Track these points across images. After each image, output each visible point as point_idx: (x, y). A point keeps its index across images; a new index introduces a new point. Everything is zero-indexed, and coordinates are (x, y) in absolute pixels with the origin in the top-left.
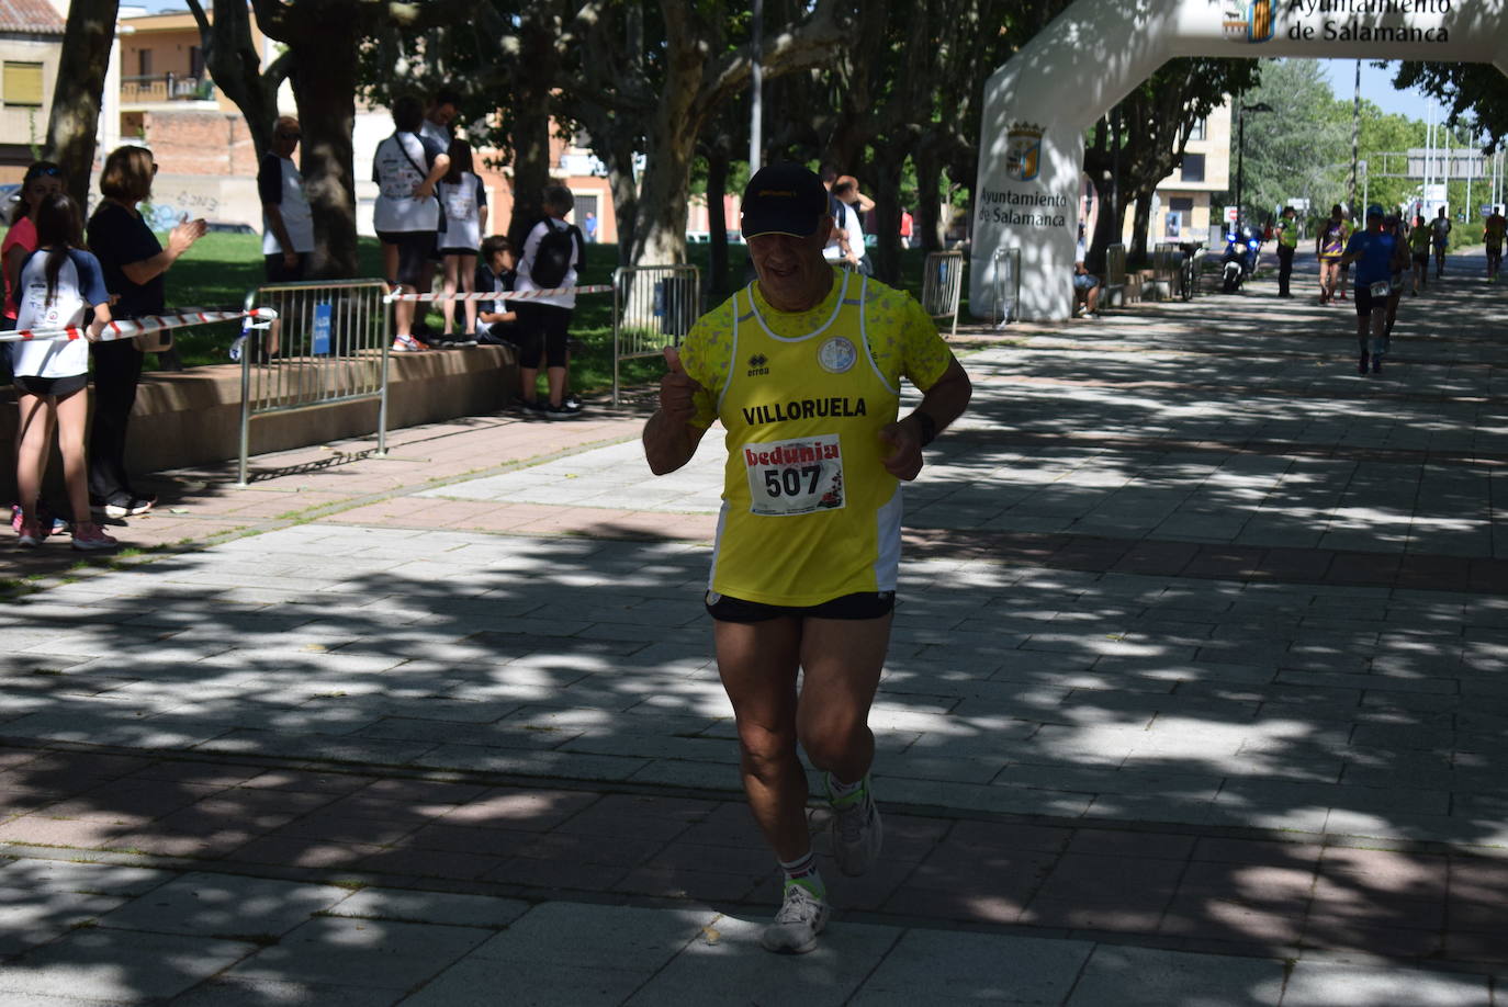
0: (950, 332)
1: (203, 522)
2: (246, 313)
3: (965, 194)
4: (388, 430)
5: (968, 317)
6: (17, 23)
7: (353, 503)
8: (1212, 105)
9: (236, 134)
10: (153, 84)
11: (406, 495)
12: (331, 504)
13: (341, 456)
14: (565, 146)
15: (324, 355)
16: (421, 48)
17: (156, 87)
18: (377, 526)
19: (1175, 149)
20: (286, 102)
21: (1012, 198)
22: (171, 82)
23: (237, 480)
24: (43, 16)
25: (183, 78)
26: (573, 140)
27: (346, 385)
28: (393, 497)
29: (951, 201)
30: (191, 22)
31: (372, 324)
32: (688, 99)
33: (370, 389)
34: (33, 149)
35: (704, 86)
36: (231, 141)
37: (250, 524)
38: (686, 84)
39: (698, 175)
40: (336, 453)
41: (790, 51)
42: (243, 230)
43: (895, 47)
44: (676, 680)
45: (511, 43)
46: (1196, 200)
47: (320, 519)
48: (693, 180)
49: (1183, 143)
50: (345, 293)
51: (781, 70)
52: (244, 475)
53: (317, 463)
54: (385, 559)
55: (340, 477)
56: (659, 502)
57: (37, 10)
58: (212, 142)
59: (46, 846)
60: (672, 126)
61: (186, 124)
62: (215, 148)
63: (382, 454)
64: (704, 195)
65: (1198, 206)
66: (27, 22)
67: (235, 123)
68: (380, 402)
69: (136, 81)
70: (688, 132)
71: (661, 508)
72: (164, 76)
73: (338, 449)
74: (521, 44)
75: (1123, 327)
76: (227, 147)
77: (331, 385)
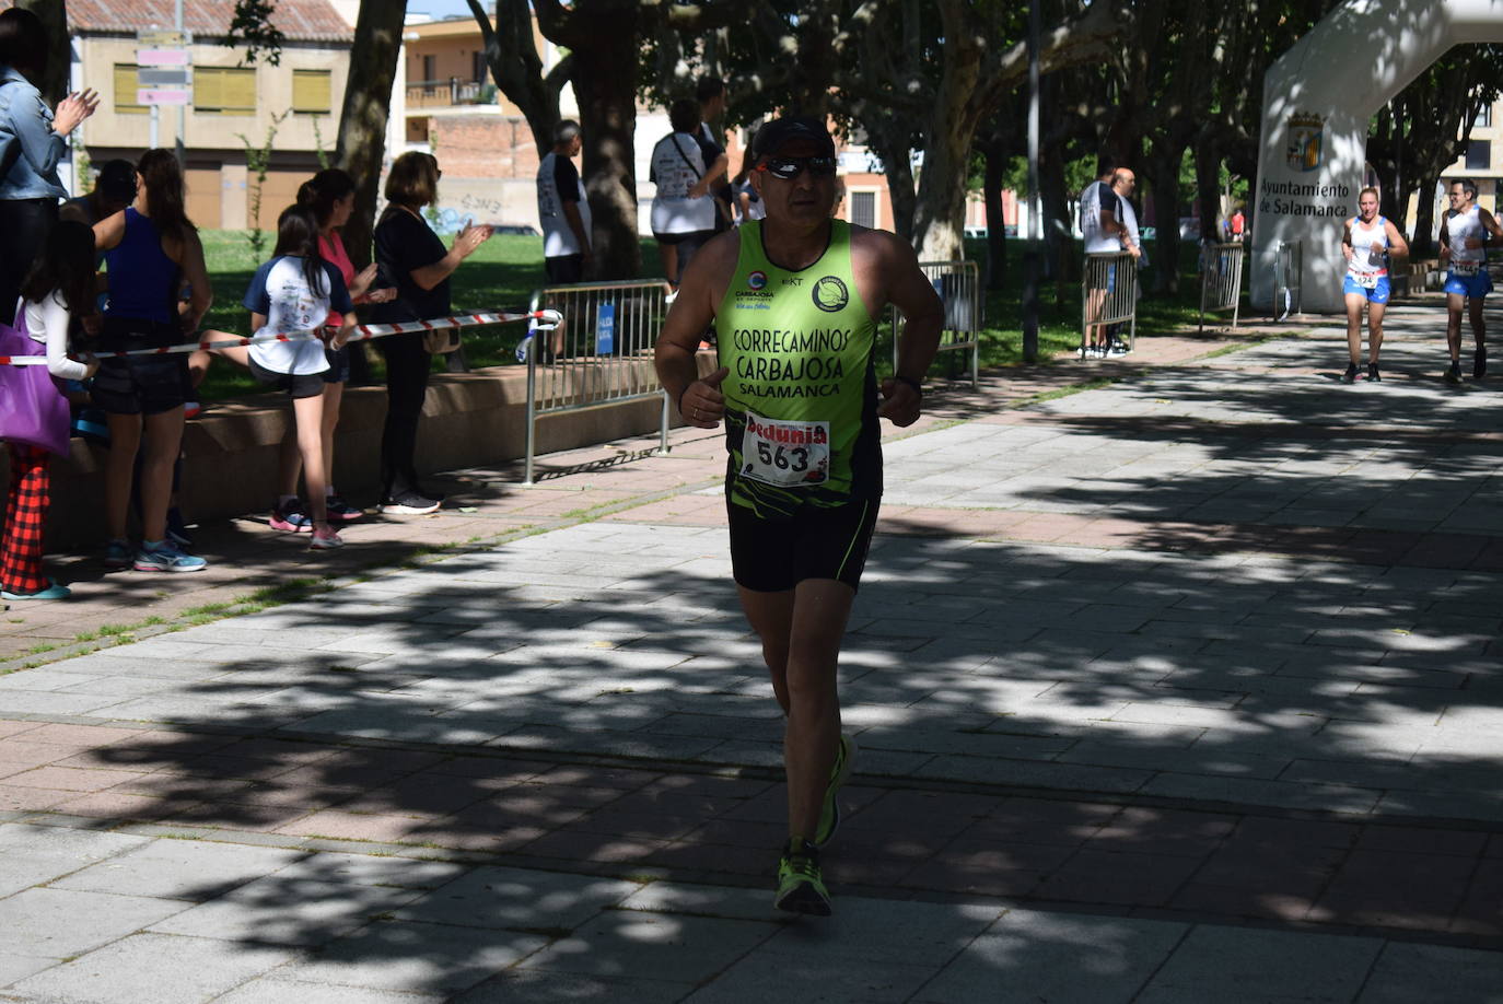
0: (1231, 324)
1: (490, 521)
2: (531, 314)
3: (1245, 185)
4: (671, 429)
5: (1248, 309)
6: (306, 32)
7: (636, 501)
8: (1498, 91)
9: (518, 136)
10: (437, 89)
11: (689, 493)
12: (615, 502)
13: (624, 454)
14: (842, 144)
15: (608, 355)
16: (699, 49)
17: (440, 92)
18: (660, 523)
19: (1460, 136)
20: (568, 104)
21: (1293, 189)
22: (455, 87)
23: (522, 480)
24: (331, 25)
25: (466, 83)
26: (851, 138)
27: (628, 384)
28: (675, 495)
29: (1231, 193)
30: (475, 27)
31: (654, 324)
32: (965, 96)
33: (652, 388)
34: (319, 155)
35: (982, 82)
36: (514, 145)
37: (537, 523)
38: (963, 81)
39: (974, 171)
40: (620, 452)
41: (1067, 44)
42: (526, 232)
43: (1173, 38)
44: (958, 676)
45: (790, 44)
46: (1482, 188)
47: (604, 518)
48: (971, 176)
49: (1467, 131)
50: (628, 293)
51: (1058, 64)
52: (530, 475)
53: (602, 462)
54: (669, 557)
55: (624, 474)
56: (940, 497)
57: (325, 18)
58: (495, 145)
59: (344, 840)
60: (950, 122)
61: (469, 128)
62: (498, 151)
63: (664, 452)
64: (982, 190)
65: (1484, 193)
66: (315, 31)
67: (517, 126)
68: (663, 401)
69: (421, 87)
70: (966, 127)
71: (942, 504)
72: (448, 81)
73: (622, 448)
74: (799, 42)
75: (1406, 316)
76: (510, 150)
77: (615, 385)
